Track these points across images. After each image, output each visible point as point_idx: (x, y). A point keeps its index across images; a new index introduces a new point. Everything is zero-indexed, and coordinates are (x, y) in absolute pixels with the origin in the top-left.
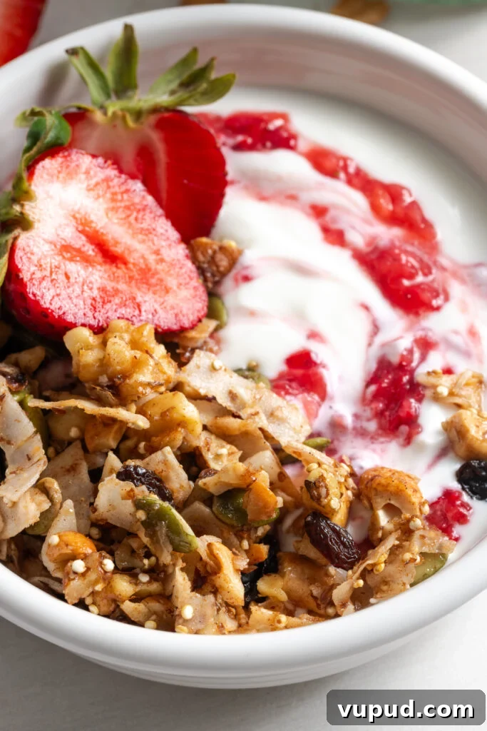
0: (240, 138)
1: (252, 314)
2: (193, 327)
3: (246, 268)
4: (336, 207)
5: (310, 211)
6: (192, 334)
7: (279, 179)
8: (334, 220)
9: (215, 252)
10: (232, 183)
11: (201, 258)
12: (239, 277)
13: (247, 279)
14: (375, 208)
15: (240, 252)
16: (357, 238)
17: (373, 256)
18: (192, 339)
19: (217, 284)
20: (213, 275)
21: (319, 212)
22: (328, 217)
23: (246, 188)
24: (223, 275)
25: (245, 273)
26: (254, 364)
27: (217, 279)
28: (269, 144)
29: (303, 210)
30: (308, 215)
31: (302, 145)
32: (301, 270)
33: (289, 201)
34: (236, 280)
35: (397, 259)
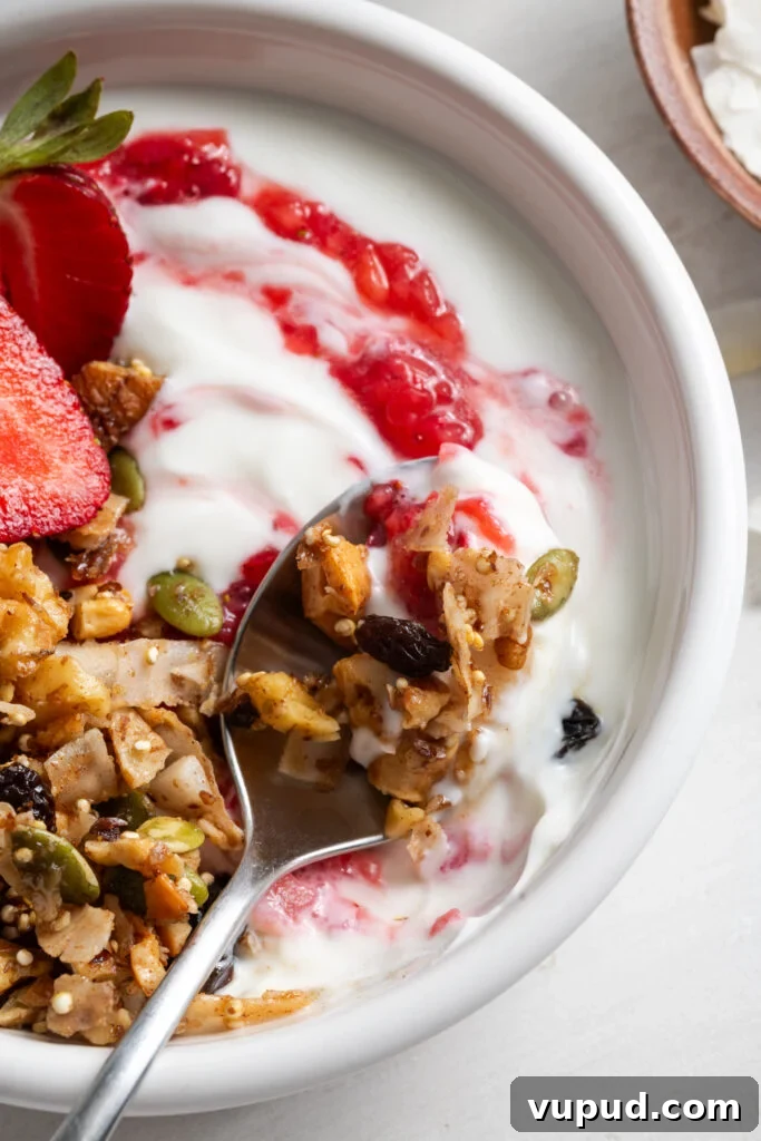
0: (151, 183)
1: (183, 482)
2: (89, 519)
3: (169, 407)
4: (301, 289)
5: (262, 298)
6: (90, 529)
7: (213, 248)
8: (300, 311)
9: (118, 388)
10: (141, 257)
11: (98, 397)
12: (159, 423)
13: (170, 424)
14: (363, 288)
15: (158, 386)
16: (336, 340)
17: (362, 372)
18: (89, 536)
19: (125, 435)
20: (118, 424)
21: (276, 298)
22: (290, 307)
23: (162, 262)
24: (134, 422)
25: (167, 415)
26: (186, 562)
27: (124, 429)
28: (195, 189)
29: (250, 295)
30: (260, 304)
31: (249, 188)
32: (253, 404)
33: (229, 284)
34: (154, 428)
35: (398, 375)
